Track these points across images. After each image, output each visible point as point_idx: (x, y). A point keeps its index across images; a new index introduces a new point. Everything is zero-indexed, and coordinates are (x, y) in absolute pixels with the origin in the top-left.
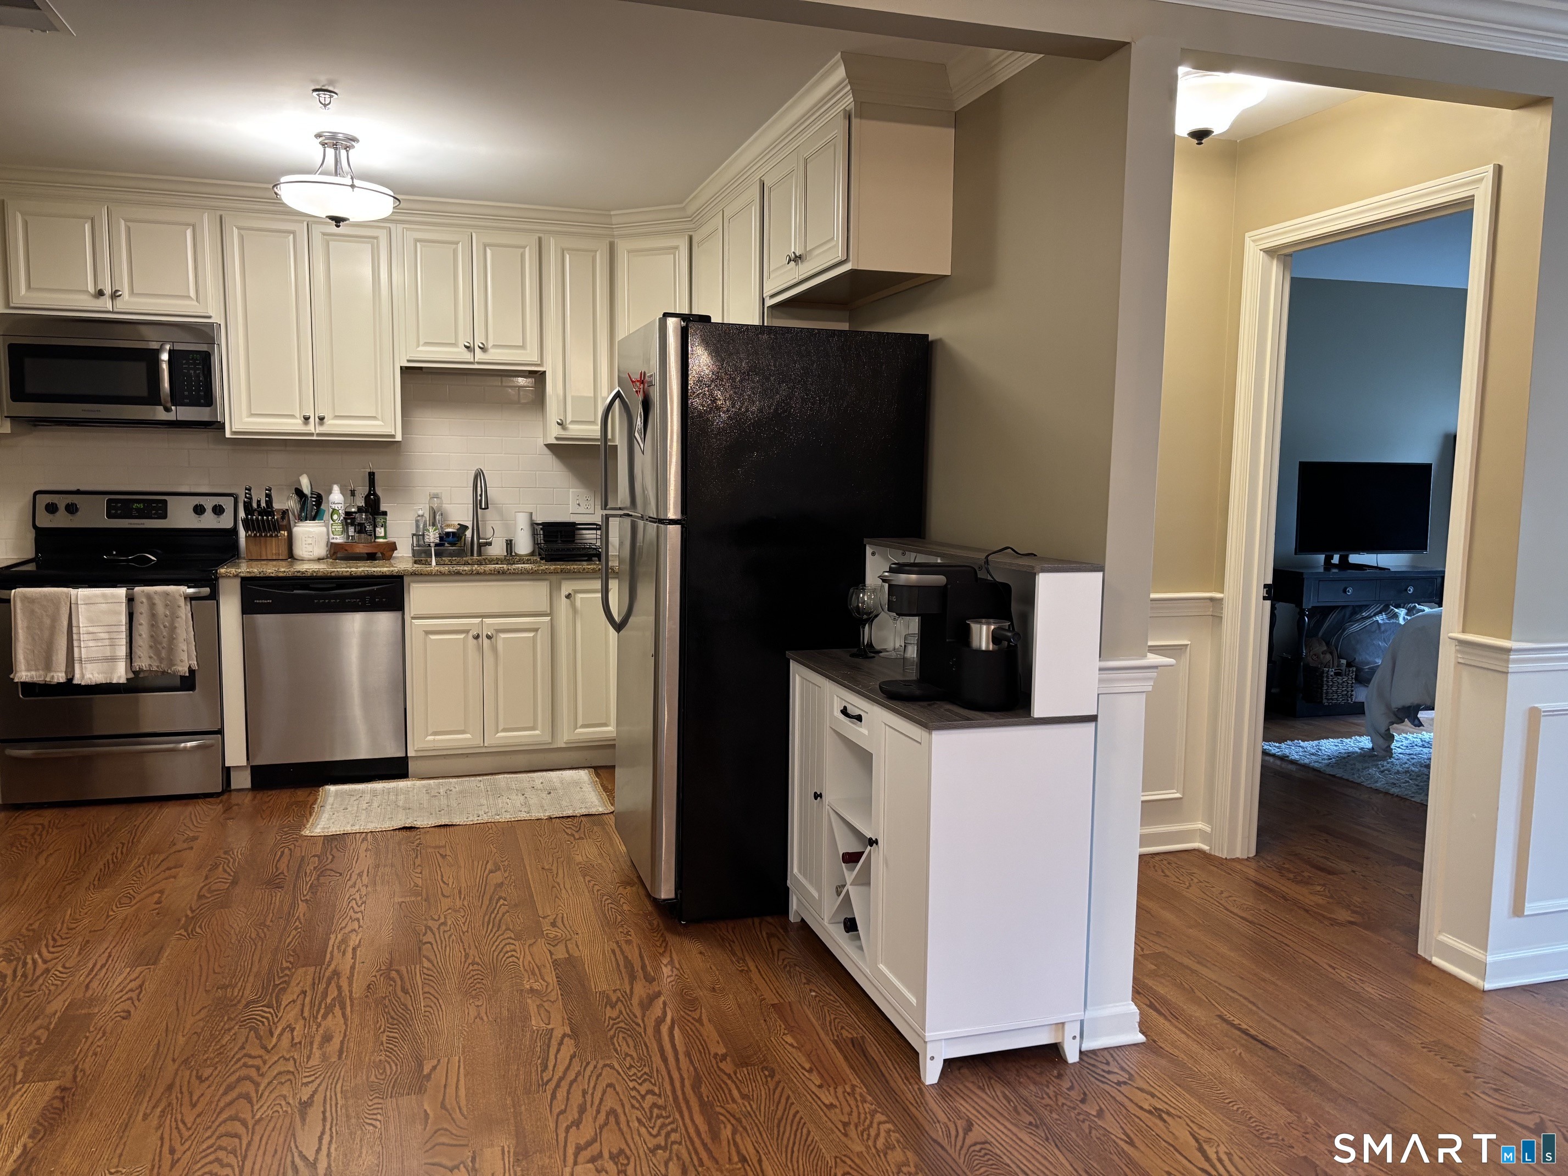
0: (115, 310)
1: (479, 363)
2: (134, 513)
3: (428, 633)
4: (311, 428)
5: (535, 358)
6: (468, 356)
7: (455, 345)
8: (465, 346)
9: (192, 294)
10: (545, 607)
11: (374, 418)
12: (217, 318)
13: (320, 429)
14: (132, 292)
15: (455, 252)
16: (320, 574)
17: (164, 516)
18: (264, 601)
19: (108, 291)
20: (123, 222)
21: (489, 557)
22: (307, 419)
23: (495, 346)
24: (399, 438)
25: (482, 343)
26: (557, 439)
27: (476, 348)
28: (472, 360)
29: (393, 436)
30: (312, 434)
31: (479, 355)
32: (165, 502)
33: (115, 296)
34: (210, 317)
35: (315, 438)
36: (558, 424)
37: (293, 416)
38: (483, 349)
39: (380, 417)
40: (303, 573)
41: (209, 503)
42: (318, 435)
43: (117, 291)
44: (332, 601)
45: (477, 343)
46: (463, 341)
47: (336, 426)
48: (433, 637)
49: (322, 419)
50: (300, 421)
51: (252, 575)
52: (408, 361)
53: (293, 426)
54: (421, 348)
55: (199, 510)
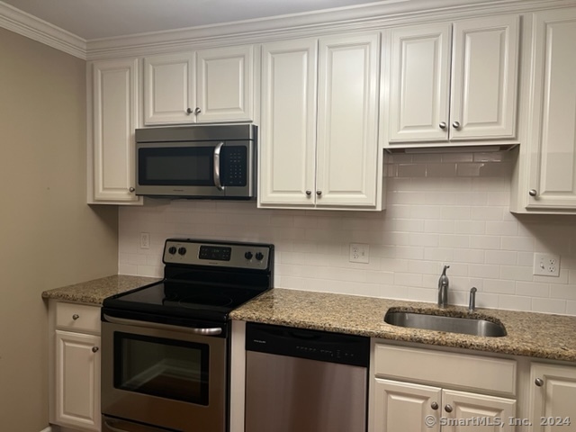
0: (196, 121)
1: (452, 141)
2: (213, 256)
3: (389, 392)
4: (313, 201)
5: (511, 133)
6: (443, 136)
7: (431, 126)
8: (441, 126)
9: (241, 106)
10: (510, 388)
11: (360, 192)
13: (319, 202)
14: (207, 110)
15: (436, 44)
16: (300, 326)
17: (228, 259)
18: (260, 342)
19: (194, 110)
20: (204, 61)
21: (457, 310)
22: (309, 194)
23: (469, 124)
24: (379, 208)
25: (457, 123)
26: (528, 209)
27: (451, 127)
28: (447, 139)
29: (374, 207)
30: (313, 206)
31: (454, 134)
32: (230, 249)
33: (198, 112)
35: (315, 208)
36: (531, 194)
37: (300, 192)
38: (457, 128)
39: (364, 192)
40: (288, 324)
41: (254, 251)
42: (318, 206)
43: (199, 109)
45: (453, 122)
46: (439, 122)
47: (329, 199)
48: (393, 397)
49: (319, 194)
50: (305, 195)
52: (391, 143)
53: (300, 198)
54: (401, 132)
55: (248, 256)
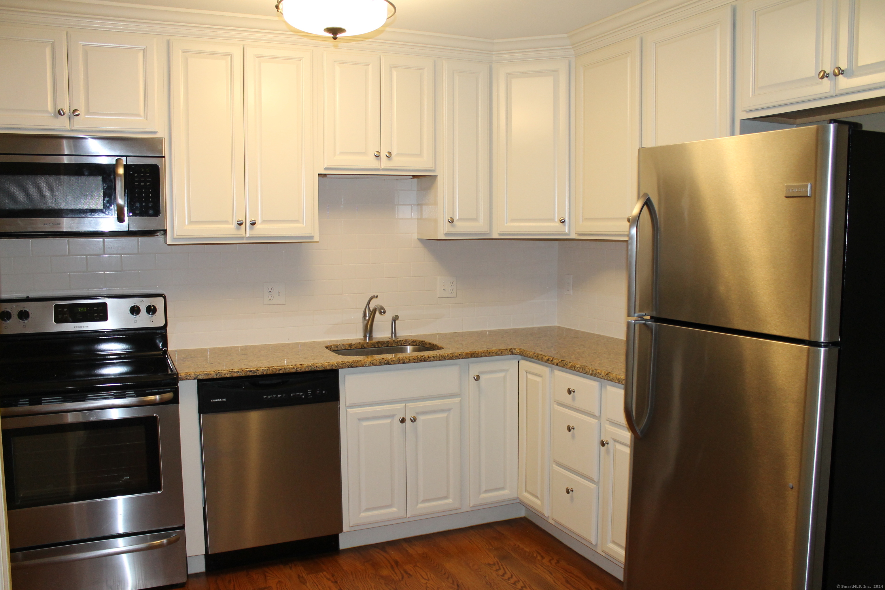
0: (73, 128)
1: (385, 170)
2: (79, 316)
3: (360, 420)
4: (244, 232)
5: (430, 165)
6: (374, 163)
7: (366, 154)
8: (374, 155)
9: (141, 111)
11: (297, 221)
12: (161, 134)
13: (250, 233)
14: (88, 112)
15: (366, 72)
16: (269, 373)
17: (105, 318)
18: (219, 400)
19: (66, 111)
20: (80, 46)
22: (239, 224)
23: (398, 155)
24: (316, 239)
25: (389, 152)
26: (445, 235)
27: (383, 155)
28: (379, 167)
29: (312, 237)
30: (243, 238)
31: (385, 163)
32: (105, 305)
33: (73, 115)
34: (155, 133)
35: (245, 241)
36: (449, 221)
37: (228, 222)
38: (389, 157)
40: (254, 372)
41: (143, 304)
43: (75, 111)
44: (279, 396)
45: (385, 152)
46: (372, 151)
47: (264, 230)
48: (365, 423)
49: (253, 224)
50: (233, 226)
51: (210, 377)
52: (325, 169)
53: (228, 230)
54: (337, 158)
55: (135, 310)
